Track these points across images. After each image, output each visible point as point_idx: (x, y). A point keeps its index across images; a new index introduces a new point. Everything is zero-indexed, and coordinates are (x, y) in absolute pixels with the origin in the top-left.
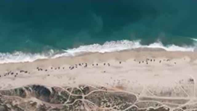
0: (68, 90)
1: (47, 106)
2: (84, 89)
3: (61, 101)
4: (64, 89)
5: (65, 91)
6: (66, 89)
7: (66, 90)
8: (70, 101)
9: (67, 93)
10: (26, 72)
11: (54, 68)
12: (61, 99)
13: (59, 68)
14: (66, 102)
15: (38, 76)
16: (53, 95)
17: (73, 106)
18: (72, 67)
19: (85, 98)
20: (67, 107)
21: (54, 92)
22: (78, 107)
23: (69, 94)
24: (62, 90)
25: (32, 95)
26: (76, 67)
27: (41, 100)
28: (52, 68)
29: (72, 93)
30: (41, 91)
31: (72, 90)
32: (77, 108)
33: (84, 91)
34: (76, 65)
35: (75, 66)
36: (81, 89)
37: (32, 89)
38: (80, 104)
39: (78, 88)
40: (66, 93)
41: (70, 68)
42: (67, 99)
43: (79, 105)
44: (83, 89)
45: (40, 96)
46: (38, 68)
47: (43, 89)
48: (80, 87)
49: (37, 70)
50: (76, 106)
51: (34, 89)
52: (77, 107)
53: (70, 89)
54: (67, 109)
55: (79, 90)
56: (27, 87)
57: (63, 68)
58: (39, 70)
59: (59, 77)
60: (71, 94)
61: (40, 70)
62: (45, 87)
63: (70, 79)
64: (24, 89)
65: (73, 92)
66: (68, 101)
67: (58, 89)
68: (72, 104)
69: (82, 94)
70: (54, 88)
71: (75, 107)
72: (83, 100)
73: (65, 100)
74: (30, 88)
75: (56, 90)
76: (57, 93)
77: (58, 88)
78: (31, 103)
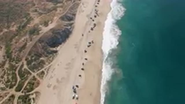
0: (43, 73)
1: (34, 37)
2: (30, 100)
3: (32, 57)
4: (47, 67)
5: (42, 67)
6: (45, 69)
7: (43, 69)
8: (23, 69)
9: (38, 70)
10: (92, 29)
11: (85, 62)
12: (33, 58)
13: (83, 69)
14: (25, 62)
15: (81, 40)
16: (45, 50)
17: (14, 71)
18: (77, 89)
19: (13, 96)
20: (16, 63)
21: (50, 51)
22: (6, 80)
23: (34, 72)
24: (47, 63)
25: (59, 25)
26: (74, 98)
27: (47, 33)
28: (86, 59)
29: (34, 77)
30: (59, 37)
31: (39, 79)
32: (6, 77)
33: (26, 99)
34: (77, 99)
35: (77, 96)
36: (32, 94)
37: (67, 29)
38: (9, 83)
39: (36, 90)
40: (40, 68)
41: (77, 86)
42: (30, 65)
43: (8, 81)
44: (31, 97)
45: (53, 33)
46: (93, 42)
47: (61, 40)
48: (36, 93)
49: (91, 41)
50: (10, 77)
51: (66, 30)
52: (8, 78)
53: (41, 76)
54: (14, 62)
55: (32, 89)
56: (73, 25)
57: (80, 76)
58: (90, 43)
59: (69, 66)
60: (34, 74)
61: (88, 44)
62: (63, 44)
63: (58, 81)
64: (72, 22)
65: (34, 79)
66: (25, 67)
67: (51, 59)
68: (17, 72)
69: (22, 92)
70: (55, 54)
71: (9, 74)
72: (12, 91)
73: (29, 63)
74: (70, 27)
75: (51, 55)
76: (47, 56)
77: (53, 59)
78: (50, 22)
